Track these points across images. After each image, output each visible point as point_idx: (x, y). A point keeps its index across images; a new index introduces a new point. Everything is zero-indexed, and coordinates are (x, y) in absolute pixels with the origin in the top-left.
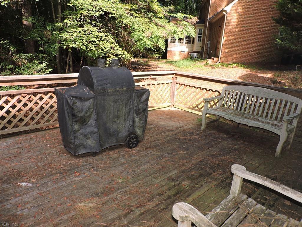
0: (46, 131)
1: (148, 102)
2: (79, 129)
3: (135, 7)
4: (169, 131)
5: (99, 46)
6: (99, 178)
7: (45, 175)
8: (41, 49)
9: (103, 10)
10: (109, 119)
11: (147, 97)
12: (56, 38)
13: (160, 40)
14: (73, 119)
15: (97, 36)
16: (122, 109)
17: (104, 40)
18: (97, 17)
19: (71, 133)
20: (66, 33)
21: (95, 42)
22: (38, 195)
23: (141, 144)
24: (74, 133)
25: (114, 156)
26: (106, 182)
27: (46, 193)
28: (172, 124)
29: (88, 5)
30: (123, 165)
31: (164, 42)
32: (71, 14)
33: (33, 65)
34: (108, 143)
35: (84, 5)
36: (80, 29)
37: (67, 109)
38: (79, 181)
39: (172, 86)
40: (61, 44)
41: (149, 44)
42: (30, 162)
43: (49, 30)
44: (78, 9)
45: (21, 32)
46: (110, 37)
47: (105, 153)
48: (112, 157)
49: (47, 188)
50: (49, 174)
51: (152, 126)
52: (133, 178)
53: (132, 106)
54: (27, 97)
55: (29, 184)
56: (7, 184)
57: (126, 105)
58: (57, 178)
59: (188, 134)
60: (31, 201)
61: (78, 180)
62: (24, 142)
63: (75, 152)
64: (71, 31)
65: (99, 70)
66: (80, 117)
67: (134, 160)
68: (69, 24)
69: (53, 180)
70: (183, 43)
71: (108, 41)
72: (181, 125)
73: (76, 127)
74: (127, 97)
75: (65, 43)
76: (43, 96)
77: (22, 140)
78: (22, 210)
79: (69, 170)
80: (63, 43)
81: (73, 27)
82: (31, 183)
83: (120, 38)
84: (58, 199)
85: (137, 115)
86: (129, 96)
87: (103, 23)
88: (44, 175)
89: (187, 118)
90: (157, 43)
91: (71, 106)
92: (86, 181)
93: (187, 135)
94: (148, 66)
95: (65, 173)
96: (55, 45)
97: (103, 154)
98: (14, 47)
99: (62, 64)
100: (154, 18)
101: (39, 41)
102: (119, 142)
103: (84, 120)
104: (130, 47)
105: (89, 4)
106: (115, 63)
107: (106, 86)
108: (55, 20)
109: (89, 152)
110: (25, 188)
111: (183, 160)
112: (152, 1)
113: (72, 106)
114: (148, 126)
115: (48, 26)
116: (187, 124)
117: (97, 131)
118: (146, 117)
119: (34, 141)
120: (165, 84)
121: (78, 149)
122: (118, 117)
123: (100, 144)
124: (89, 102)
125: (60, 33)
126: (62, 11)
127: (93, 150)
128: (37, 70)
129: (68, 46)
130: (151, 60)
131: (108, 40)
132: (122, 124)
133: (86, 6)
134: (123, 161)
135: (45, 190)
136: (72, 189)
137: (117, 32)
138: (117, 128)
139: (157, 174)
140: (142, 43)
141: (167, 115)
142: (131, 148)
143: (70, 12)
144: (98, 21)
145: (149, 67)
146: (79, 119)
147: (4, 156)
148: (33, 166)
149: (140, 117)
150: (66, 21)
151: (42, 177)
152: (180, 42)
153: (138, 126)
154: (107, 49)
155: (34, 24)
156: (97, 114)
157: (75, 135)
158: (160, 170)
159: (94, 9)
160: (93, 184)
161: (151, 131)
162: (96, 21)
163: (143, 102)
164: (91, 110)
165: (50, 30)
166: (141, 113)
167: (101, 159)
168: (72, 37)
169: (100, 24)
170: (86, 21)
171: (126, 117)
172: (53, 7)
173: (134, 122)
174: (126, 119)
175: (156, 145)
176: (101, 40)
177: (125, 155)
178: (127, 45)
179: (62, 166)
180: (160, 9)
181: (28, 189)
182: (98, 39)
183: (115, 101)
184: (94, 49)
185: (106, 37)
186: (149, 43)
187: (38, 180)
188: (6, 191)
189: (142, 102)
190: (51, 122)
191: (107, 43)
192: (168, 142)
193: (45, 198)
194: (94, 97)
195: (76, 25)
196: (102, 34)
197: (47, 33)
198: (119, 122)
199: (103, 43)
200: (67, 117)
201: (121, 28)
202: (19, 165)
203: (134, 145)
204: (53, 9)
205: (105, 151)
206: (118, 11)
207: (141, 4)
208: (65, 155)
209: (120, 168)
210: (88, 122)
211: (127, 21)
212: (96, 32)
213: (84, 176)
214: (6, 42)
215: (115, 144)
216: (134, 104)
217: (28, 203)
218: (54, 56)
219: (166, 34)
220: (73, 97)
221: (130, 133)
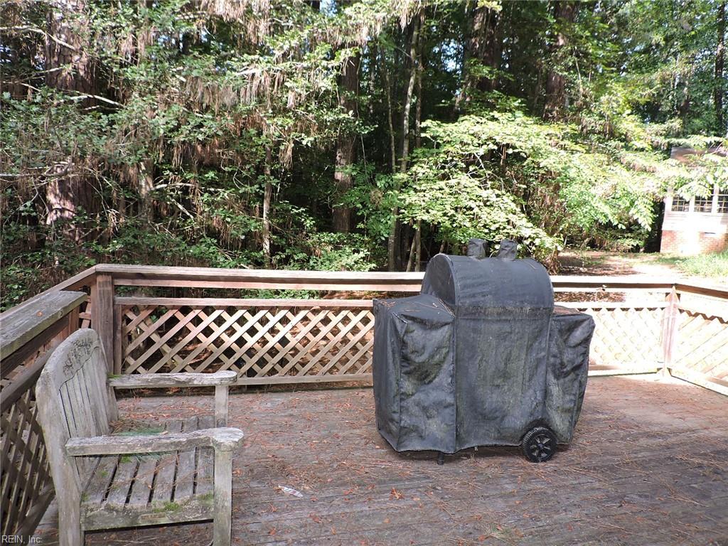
0: (347, 391)
1: (587, 348)
2: (414, 391)
3: (570, 128)
4: (649, 435)
5: (480, 218)
6: (445, 516)
7: (331, 482)
8: (361, 226)
9: (495, 140)
10: (485, 378)
11: (586, 335)
12: (391, 204)
13: (636, 203)
14: (403, 366)
15: (477, 196)
16: (518, 357)
17: (491, 205)
18: (482, 157)
19: (394, 397)
20: (412, 192)
21: (471, 209)
22: (310, 520)
23: (562, 455)
24: (402, 400)
25: (489, 472)
26: (461, 531)
27: (326, 519)
28: (661, 418)
29: (463, 133)
30: (508, 497)
31: (649, 207)
32: (427, 154)
33: (340, 256)
34: (476, 438)
35: (455, 134)
36: (442, 184)
37: (392, 343)
38: (397, 512)
39: (666, 316)
40: (399, 214)
41: (607, 213)
42: (307, 449)
43: (380, 189)
44: (441, 142)
45: (329, 194)
46: (508, 199)
47: (466, 462)
48: (482, 474)
49: (329, 511)
50: (339, 482)
51: (601, 416)
52: (530, 537)
53: (543, 354)
54: (322, 316)
55: (297, 493)
56: (259, 482)
57: (530, 347)
58: (354, 492)
59: (711, 452)
60: (294, 528)
61: (397, 510)
62: (303, 406)
63: (399, 444)
64: (422, 188)
65: (469, 264)
66: (419, 363)
67: (541, 493)
68: (420, 175)
69: (346, 497)
70: (710, 210)
71: (503, 208)
72: (690, 425)
73: (408, 386)
74: (531, 329)
75: (408, 212)
76: (351, 315)
77: (300, 401)
78: (277, 541)
79: (380, 483)
80: (404, 213)
81: (427, 180)
82: (301, 492)
83: (533, 200)
84: (349, 540)
85: (557, 377)
86: (537, 328)
87: (495, 169)
88: (329, 480)
89: (710, 409)
90: (628, 209)
91: (402, 336)
92: (415, 516)
93: (705, 454)
94: (605, 270)
95: (371, 486)
96: (388, 217)
97: (461, 462)
98: (312, 220)
99: (399, 258)
100: (623, 152)
101: (358, 210)
102: (504, 438)
103: (427, 371)
104: (557, 222)
105: (466, 130)
106: (508, 249)
107: (483, 299)
108: (394, 167)
109: (431, 450)
110: (288, 498)
111: (688, 522)
112: (618, 114)
113: (404, 336)
114: (590, 415)
115: (379, 180)
116: (711, 427)
117: (452, 402)
118: (582, 386)
119: (321, 408)
120: (645, 310)
121: (405, 437)
122: (505, 375)
123: (457, 436)
124: (441, 331)
125: (401, 192)
126: (411, 151)
127: (439, 448)
128: (347, 264)
129: (413, 218)
130: (614, 255)
131: (501, 205)
132: (515, 395)
133: (460, 135)
134: (510, 487)
135: (325, 513)
136: (378, 525)
137: (525, 186)
138: (503, 402)
139: (599, 541)
140: (587, 210)
141: (648, 394)
142: (535, 460)
143: (426, 150)
144: (482, 165)
145: (606, 272)
146: (415, 368)
147: (263, 427)
148: (310, 457)
149: (565, 383)
150: (414, 169)
151: (324, 485)
152: (702, 210)
153: (558, 407)
154: (497, 226)
155: (353, 178)
156: (456, 360)
157: (402, 404)
158: (610, 533)
159: (476, 141)
160: (429, 526)
161: (596, 427)
162: (478, 164)
163: (574, 347)
164: (445, 351)
165: (383, 188)
166: (567, 374)
167: (454, 472)
168: (424, 201)
169: (486, 172)
170: (455, 166)
171: (527, 379)
172: (393, 144)
173: (546, 393)
174: (527, 384)
175: (605, 466)
176: (486, 205)
177: (516, 475)
178: (550, 217)
179: (367, 470)
180: (639, 130)
181: (294, 501)
182: (478, 203)
183: (502, 337)
184: (468, 224)
185: (498, 199)
186: (606, 209)
187: (316, 489)
188: (255, 496)
189: (570, 347)
190: (359, 374)
191: (500, 211)
192: (643, 464)
193: (323, 529)
194: (453, 323)
195: (435, 175)
196: (490, 191)
197: (376, 194)
198: (509, 390)
199: (489, 211)
200: (390, 361)
201: (536, 179)
202: (286, 450)
203: (544, 455)
204: (393, 149)
205: (468, 457)
206: (529, 142)
207: (590, 123)
208: (378, 447)
209: (500, 504)
210: (435, 377)
211: (551, 162)
212: (476, 188)
213: (411, 502)
214: (300, 211)
215: (494, 443)
216: (549, 350)
217: (288, 530)
218: (383, 239)
219: (655, 187)
220: (406, 317)
221: (534, 421)
